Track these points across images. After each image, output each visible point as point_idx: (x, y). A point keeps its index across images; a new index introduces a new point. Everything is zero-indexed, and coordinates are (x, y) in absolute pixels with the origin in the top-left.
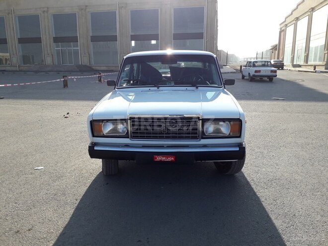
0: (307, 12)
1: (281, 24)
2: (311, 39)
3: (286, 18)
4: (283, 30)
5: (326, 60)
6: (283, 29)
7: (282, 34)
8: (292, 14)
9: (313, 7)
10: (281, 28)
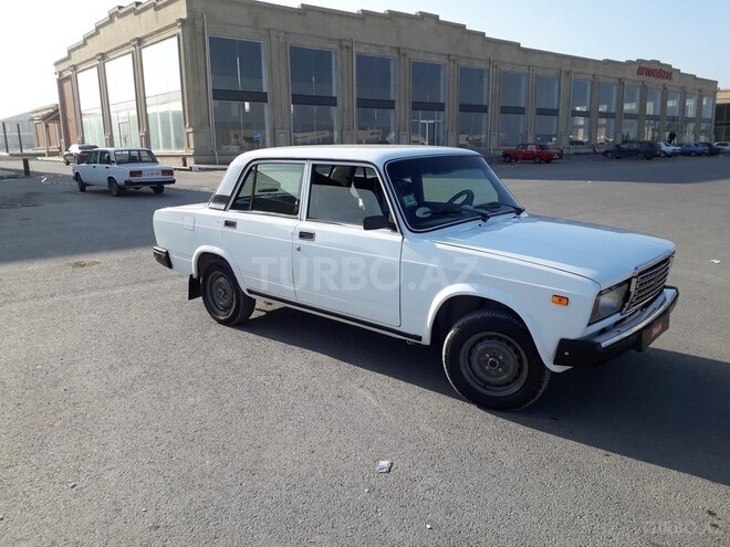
0: (127, 45)
1: (56, 64)
2: (148, 103)
3: (70, 51)
4: (68, 78)
5: (192, 146)
6: (66, 74)
7: (67, 85)
8: (85, 43)
9: (139, 36)
10: (60, 73)
